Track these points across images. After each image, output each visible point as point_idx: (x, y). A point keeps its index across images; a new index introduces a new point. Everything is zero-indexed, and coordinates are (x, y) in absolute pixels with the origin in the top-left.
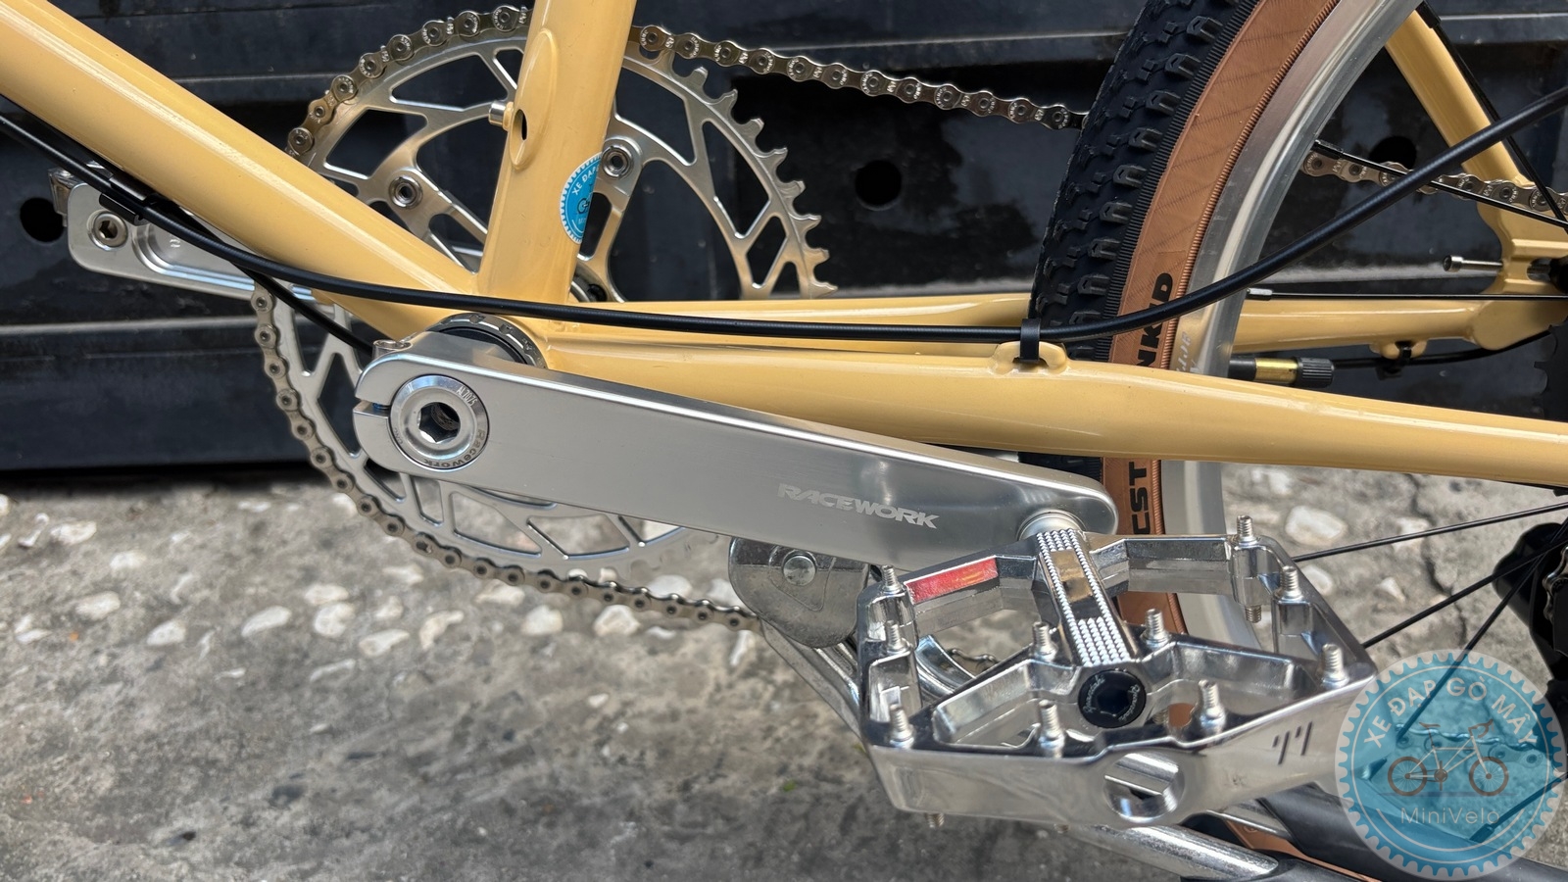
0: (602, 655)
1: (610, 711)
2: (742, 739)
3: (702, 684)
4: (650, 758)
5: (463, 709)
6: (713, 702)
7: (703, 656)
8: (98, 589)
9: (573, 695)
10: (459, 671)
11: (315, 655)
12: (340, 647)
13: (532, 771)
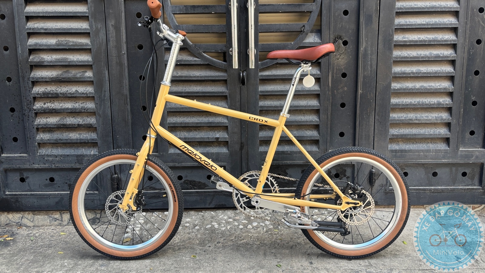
0: (249, 230)
1: (251, 235)
2: (266, 238)
3: (261, 233)
4: (256, 240)
5: (235, 235)
6: (262, 235)
7: (260, 230)
8: (186, 223)
9: (247, 234)
10: (233, 231)
11: (216, 230)
12: (218, 229)
13: (244, 241)
